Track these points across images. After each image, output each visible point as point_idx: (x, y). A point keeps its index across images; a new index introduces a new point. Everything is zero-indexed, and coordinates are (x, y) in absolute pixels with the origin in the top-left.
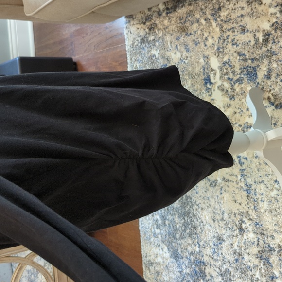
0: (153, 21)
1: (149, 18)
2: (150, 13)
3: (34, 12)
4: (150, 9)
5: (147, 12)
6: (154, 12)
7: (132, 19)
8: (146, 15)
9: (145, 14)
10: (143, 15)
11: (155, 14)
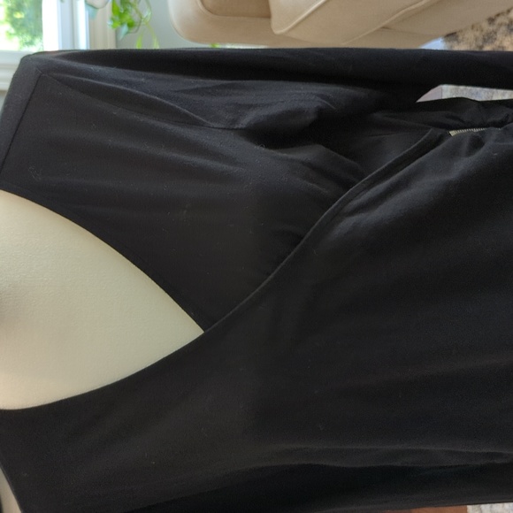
0: (497, 43)
1: (489, 38)
2: (491, 28)
3: (289, 27)
4: (491, 20)
5: (487, 27)
6: (501, 25)
7: (455, 42)
8: (483, 33)
9: (482, 31)
10: (478, 33)
11: (503, 29)
